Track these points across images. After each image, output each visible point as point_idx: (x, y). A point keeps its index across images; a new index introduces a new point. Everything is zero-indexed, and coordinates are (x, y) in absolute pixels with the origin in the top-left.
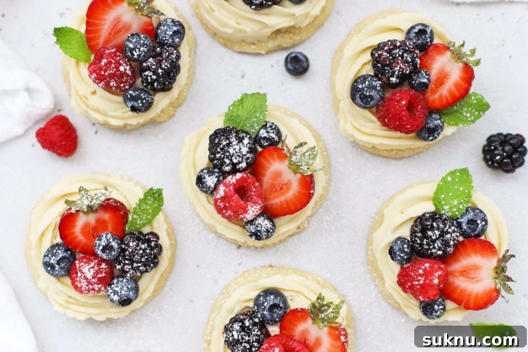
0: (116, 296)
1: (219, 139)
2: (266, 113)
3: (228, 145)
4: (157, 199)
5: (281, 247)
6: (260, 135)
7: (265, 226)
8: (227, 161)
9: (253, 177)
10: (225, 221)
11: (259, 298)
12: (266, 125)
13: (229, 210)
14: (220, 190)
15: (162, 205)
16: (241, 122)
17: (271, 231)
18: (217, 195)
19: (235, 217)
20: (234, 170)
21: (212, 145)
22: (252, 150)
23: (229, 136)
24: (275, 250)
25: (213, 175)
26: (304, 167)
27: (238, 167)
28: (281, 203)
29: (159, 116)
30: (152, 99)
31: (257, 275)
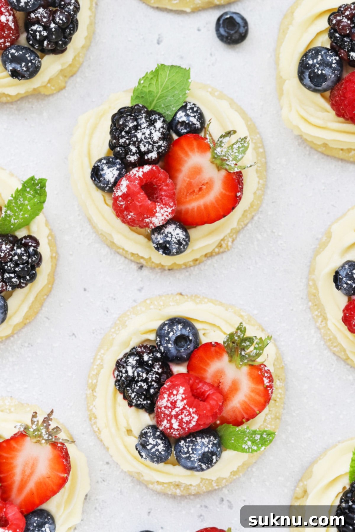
1: (125, 120)
2: (187, 92)
3: (136, 128)
4: (39, 192)
5: (195, 270)
6: (177, 119)
7: (177, 236)
8: (133, 149)
9: (165, 171)
10: (125, 227)
11: (163, 327)
12: (186, 105)
13: (131, 212)
14: (122, 185)
15: (44, 202)
16: (153, 100)
17: (184, 243)
18: (117, 192)
19: (139, 221)
20: (141, 162)
21: (115, 128)
22: (165, 137)
23: (138, 116)
24: (187, 274)
25: (114, 167)
26: (231, 162)
27: (146, 158)
28: (199, 208)
29: (45, 86)
30: (40, 62)
31: (162, 303)
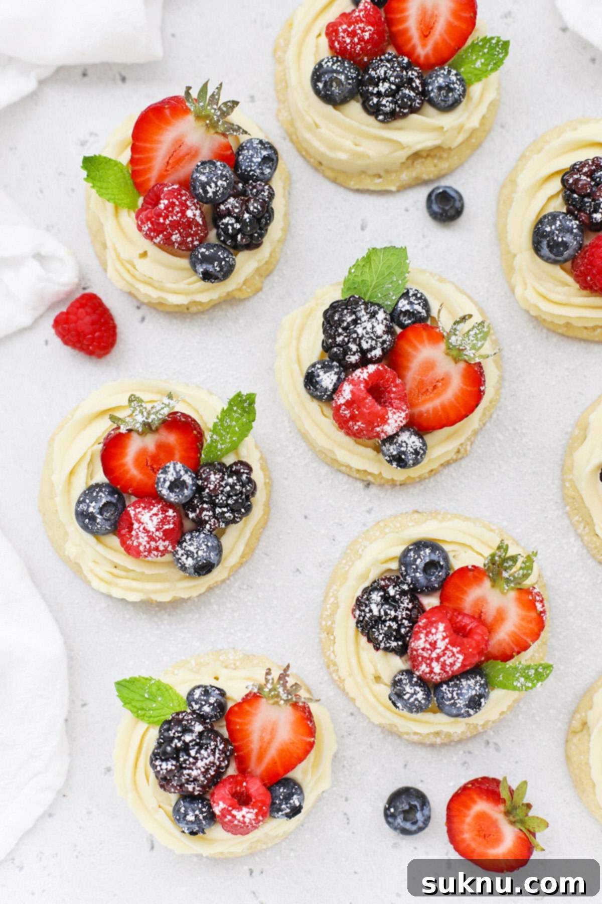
0: (190, 559)
1: (341, 315)
2: (407, 275)
3: (355, 322)
4: (247, 410)
5: (431, 483)
6: (399, 309)
7: (413, 445)
8: (354, 347)
9: (392, 370)
10: (348, 441)
11: (407, 554)
12: (408, 292)
13: (358, 421)
14: (344, 391)
15: (254, 420)
16: (368, 291)
17: (422, 452)
18: (339, 399)
19: (367, 431)
20: (364, 361)
21: (328, 325)
22: (389, 331)
23: (355, 309)
24: (422, 487)
25: (331, 371)
26: (469, 352)
27: (369, 356)
28: (435, 409)
29: (240, 289)
30: (234, 260)
31: (398, 525)
